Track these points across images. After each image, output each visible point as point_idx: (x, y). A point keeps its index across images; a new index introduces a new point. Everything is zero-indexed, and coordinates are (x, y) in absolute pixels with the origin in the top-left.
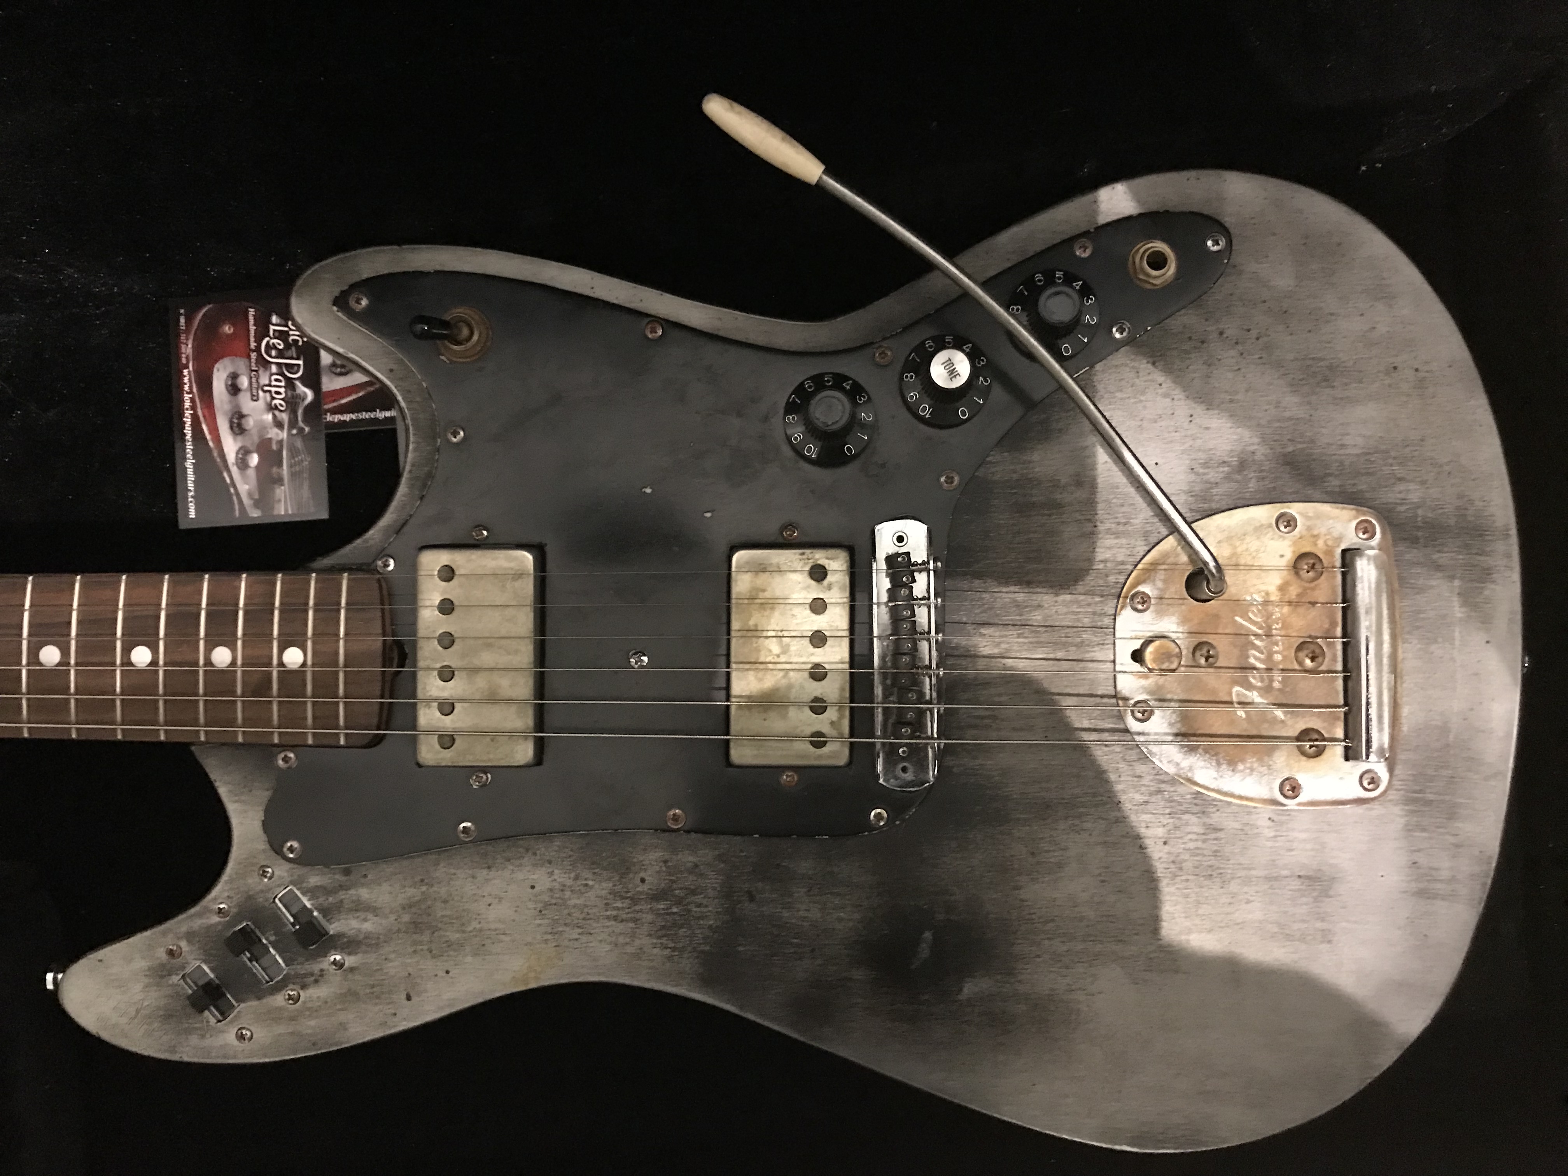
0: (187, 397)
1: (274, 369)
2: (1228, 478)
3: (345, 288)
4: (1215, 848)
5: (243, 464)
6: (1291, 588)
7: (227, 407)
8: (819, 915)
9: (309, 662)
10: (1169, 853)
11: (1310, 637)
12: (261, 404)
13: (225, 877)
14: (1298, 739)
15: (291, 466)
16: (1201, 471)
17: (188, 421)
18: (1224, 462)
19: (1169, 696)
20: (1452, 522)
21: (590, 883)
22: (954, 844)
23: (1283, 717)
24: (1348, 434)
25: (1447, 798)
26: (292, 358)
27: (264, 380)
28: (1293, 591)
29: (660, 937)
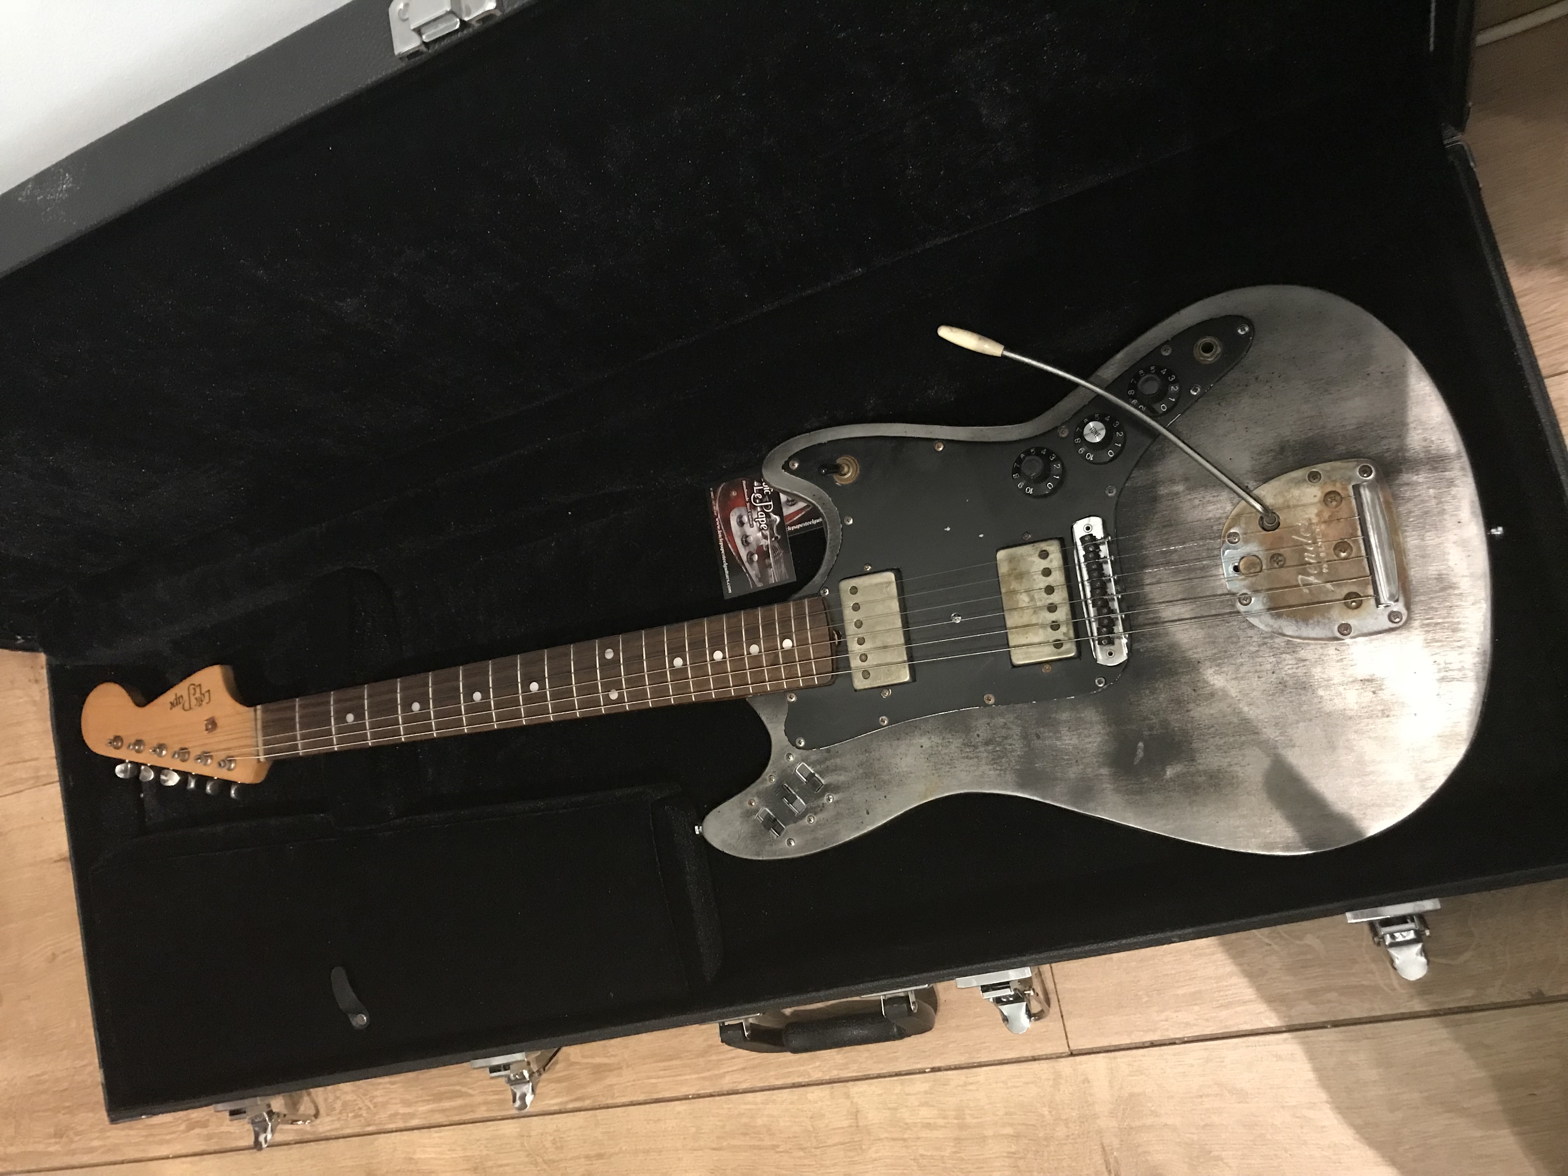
0: (719, 532)
1: (759, 509)
2: (1275, 458)
3: (786, 459)
4: (1305, 671)
5: (750, 561)
6: (1325, 513)
7: (739, 533)
8: (1077, 742)
9: (795, 645)
10: (1277, 678)
11: (1341, 539)
12: (755, 528)
13: (771, 762)
14: (1345, 599)
15: (774, 557)
16: (1258, 458)
17: (721, 544)
18: (1271, 450)
19: (1260, 588)
20: (1422, 455)
21: (951, 740)
22: (1147, 692)
23: (1332, 589)
24: (1345, 419)
25: (1450, 620)
26: (767, 502)
27: (755, 516)
28: (1326, 515)
29: (992, 765)
